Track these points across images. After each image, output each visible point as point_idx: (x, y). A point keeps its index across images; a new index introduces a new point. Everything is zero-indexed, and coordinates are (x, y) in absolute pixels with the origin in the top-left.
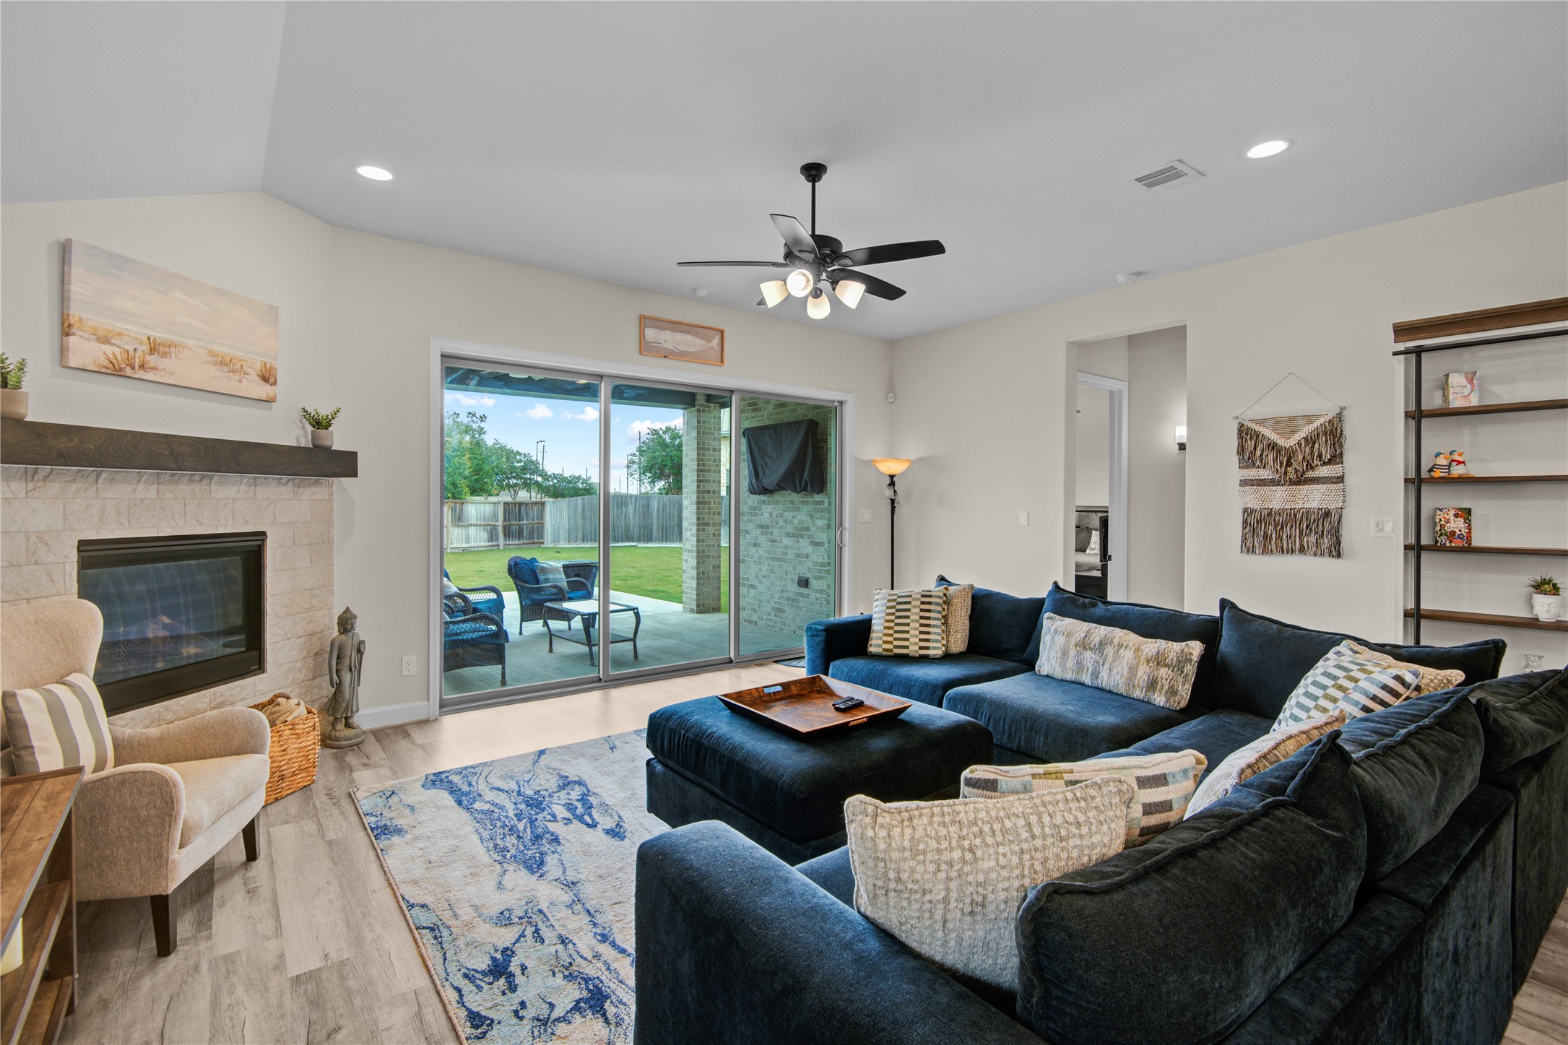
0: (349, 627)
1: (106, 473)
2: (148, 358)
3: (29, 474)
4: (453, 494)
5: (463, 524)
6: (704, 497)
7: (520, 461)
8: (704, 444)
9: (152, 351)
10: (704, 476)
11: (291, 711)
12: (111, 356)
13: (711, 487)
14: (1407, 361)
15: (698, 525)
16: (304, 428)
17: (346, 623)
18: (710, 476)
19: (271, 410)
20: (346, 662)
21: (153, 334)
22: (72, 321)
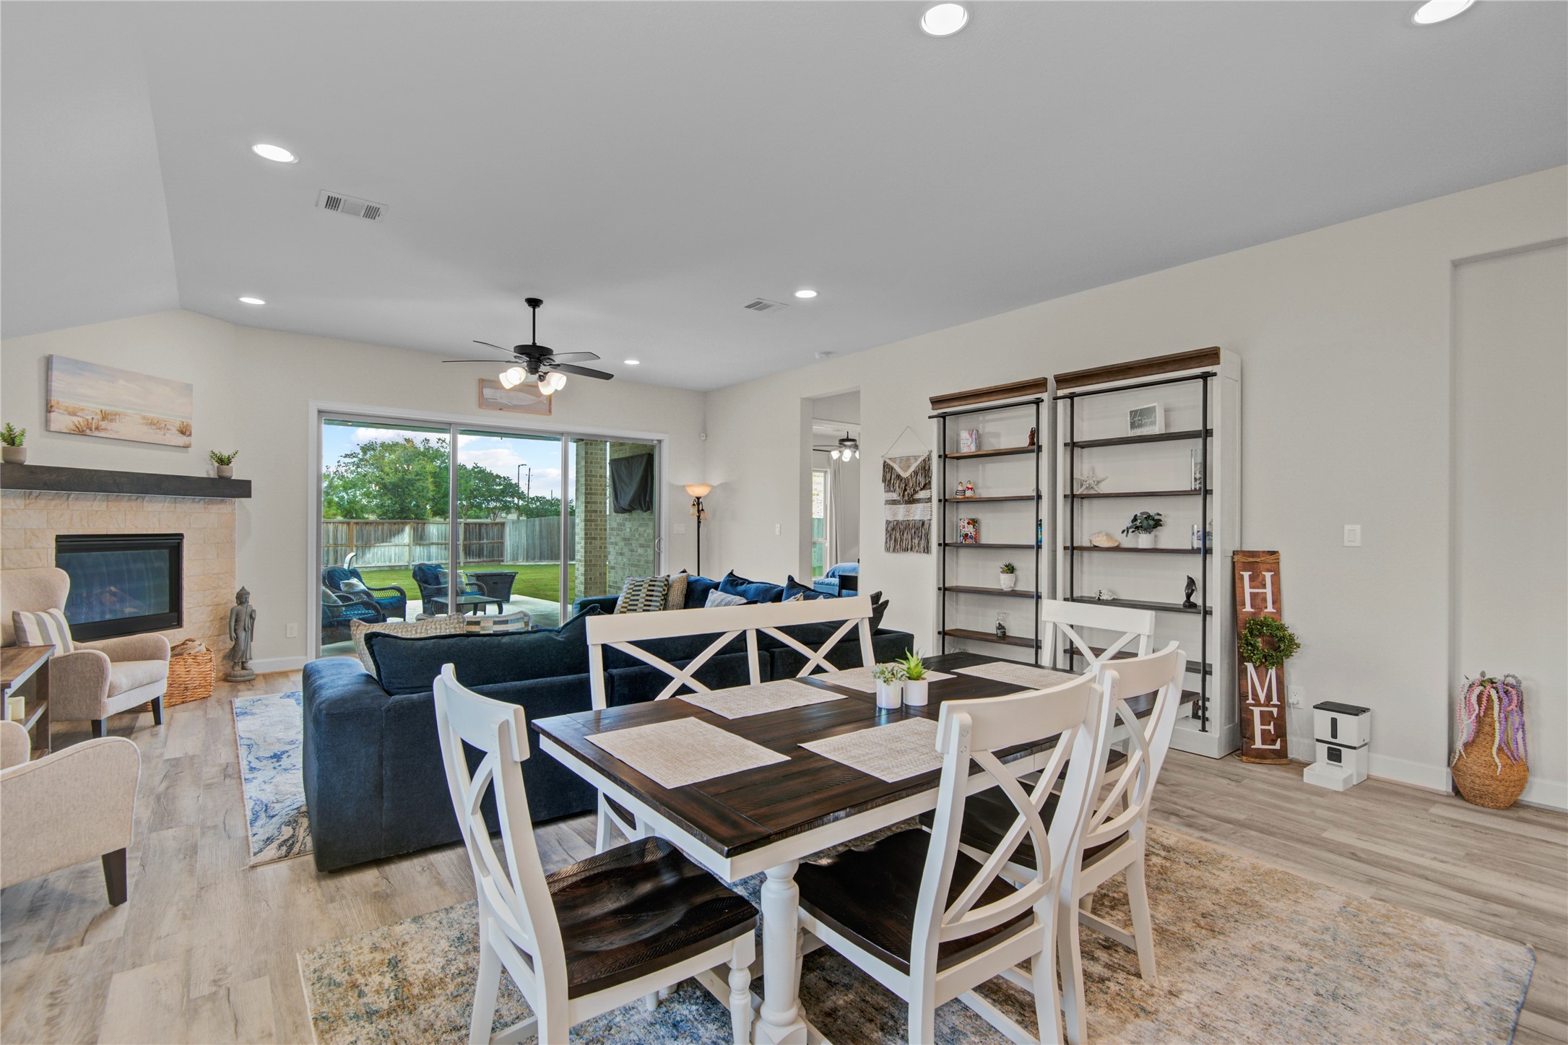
0: (244, 600)
1: (74, 494)
2: (101, 423)
3: (27, 495)
4: (416, 515)
5: (425, 543)
6: (591, 516)
7: (500, 484)
8: (591, 471)
9: (104, 419)
10: (591, 498)
11: (194, 648)
12: (77, 423)
13: (598, 507)
14: (939, 422)
15: (586, 539)
16: (212, 464)
17: (242, 597)
18: (598, 498)
19: (187, 452)
20: (242, 624)
21: (104, 408)
22: (53, 403)
